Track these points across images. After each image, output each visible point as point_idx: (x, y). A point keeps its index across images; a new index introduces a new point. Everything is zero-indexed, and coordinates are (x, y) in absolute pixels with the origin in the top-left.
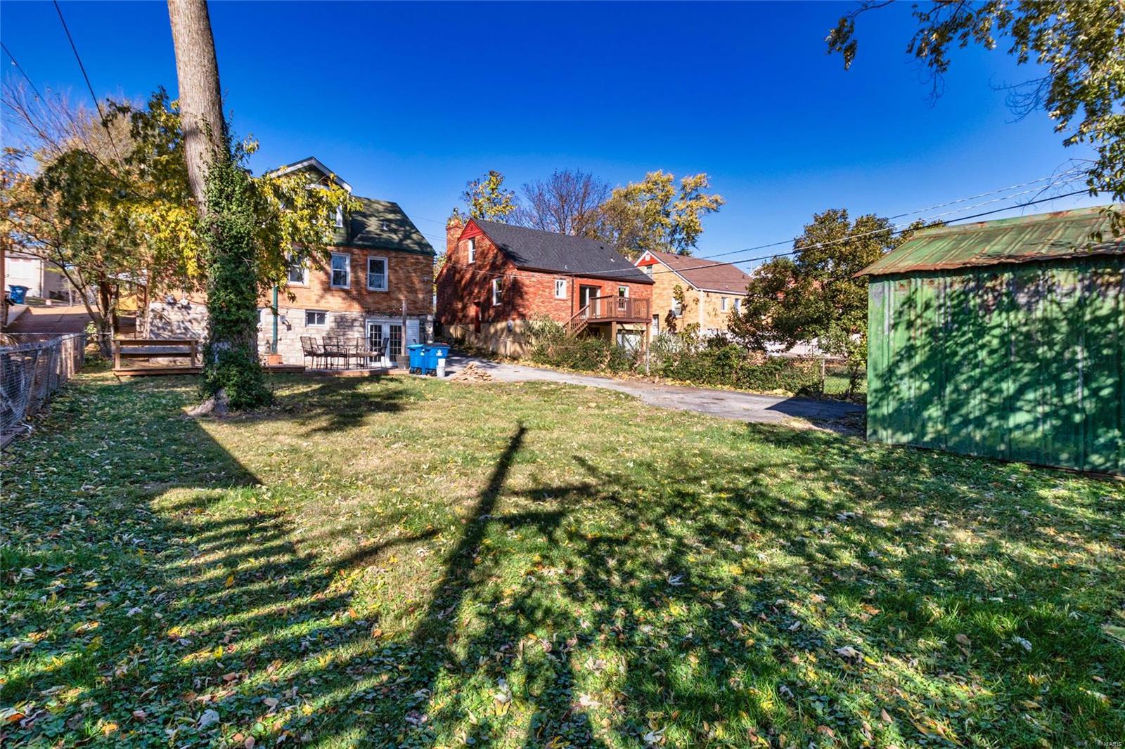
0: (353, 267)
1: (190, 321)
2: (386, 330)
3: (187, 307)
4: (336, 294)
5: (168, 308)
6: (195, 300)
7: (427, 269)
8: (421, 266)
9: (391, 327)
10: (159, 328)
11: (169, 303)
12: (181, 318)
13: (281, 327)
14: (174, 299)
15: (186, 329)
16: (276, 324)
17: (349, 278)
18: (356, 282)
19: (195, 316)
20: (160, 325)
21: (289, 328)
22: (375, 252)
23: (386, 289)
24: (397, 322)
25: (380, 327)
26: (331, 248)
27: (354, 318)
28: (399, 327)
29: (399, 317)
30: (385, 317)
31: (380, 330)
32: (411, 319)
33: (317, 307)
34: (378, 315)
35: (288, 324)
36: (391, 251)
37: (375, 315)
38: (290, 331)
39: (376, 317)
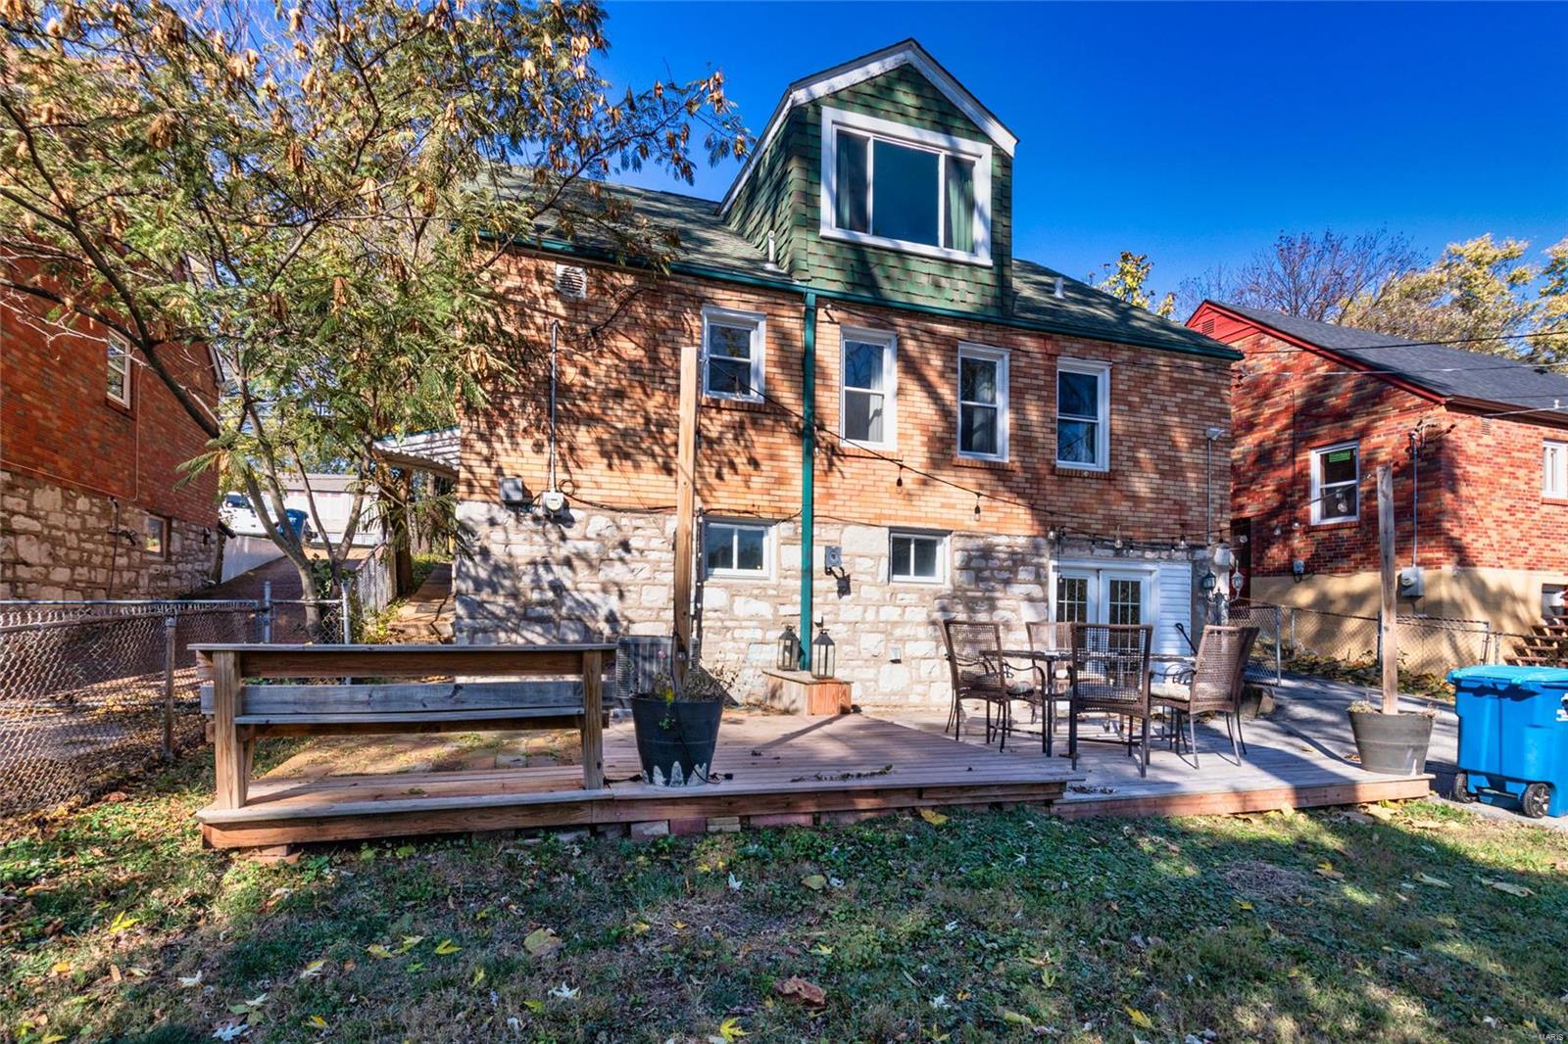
0: (1017, 397)
1: (568, 562)
2: (1097, 591)
3: (561, 518)
4: (969, 479)
5: (504, 516)
6: (584, 493)
7: (1213, 402)
8: (1198, 393)
9: (1114, 584)
10: (479, 585)
11: (510, 504)
12: (538, 551)
13: (824, 585)
14: (525, 492)
15: (557, 587)
16: (808, 573)
17: (1005, 422)
18: (1023, 439)
19: (582, 545)
20: (483, 574)
21: (844, 586)
22: (1076, 347)
23: (1103, 464)
24: (1123, 569)
25: (1083, 583)
26: (960, 332)
27: (1017, 554)
28: (1136, 585)
29: (1139, 553)
30: (1098, 552)
31: (1083, 597)
32: (1170, 559)
33: (919, 519)
34: (1080, 548)
35: (840, 575)
36: (1120, 346)
37: (1072, 546)
38: (845, 598)
39: (1076, 552)
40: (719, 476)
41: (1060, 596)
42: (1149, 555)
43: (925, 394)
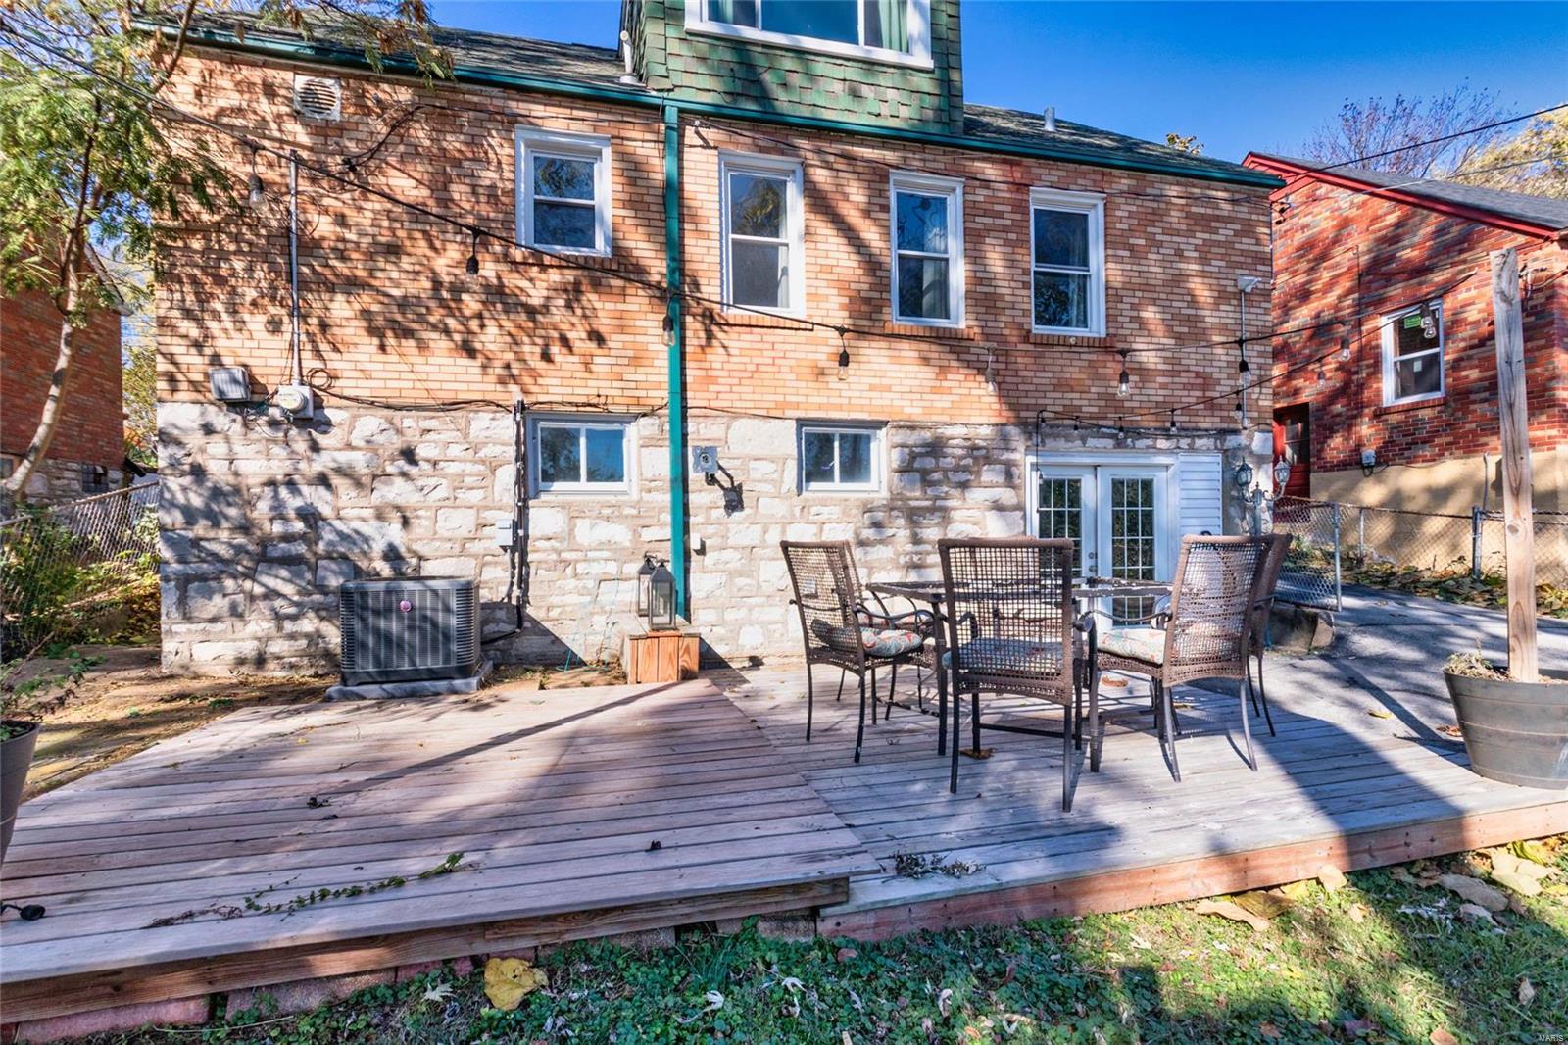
0: (974, 240)
1: (323, 480)
2: (1094, 494)
3: (310, 419)
4: (908, 350)
5: (221, 419)
6: (342, 386)
7: (1246, 243)
8: (1225, 233)
9: (1117, 485)
10: (191, 516)
11: (234, 405)
12: (279, 468)
13: (705, 499)
14: (251, 382)
15: (309, 516)
16: (681, 483)
17: (959, 276)
18: (983, 297)
19: (344, 457)
20: (197, 501)
21: (734, 500)
22: (1056, 174)
23: (1097, 327)
24: (1129, 464)
25: (1075, 486)
26: (890, 156)
27: (978, 448)
28: (1147, 485)
29: (1149, 442)
30: (1091, 442)
31: (1075, 500)
32: (1191, 449)
33: (840, 407)
34: (1068, 438)
35: (727, 484)
36: (1116, 172)
37: (1056, 437)
38: (736, 514)
39: (1062, 444)
40: (546, 357)
41: (1044, 500)
42: (1162, 443)
43: (843, 241)
